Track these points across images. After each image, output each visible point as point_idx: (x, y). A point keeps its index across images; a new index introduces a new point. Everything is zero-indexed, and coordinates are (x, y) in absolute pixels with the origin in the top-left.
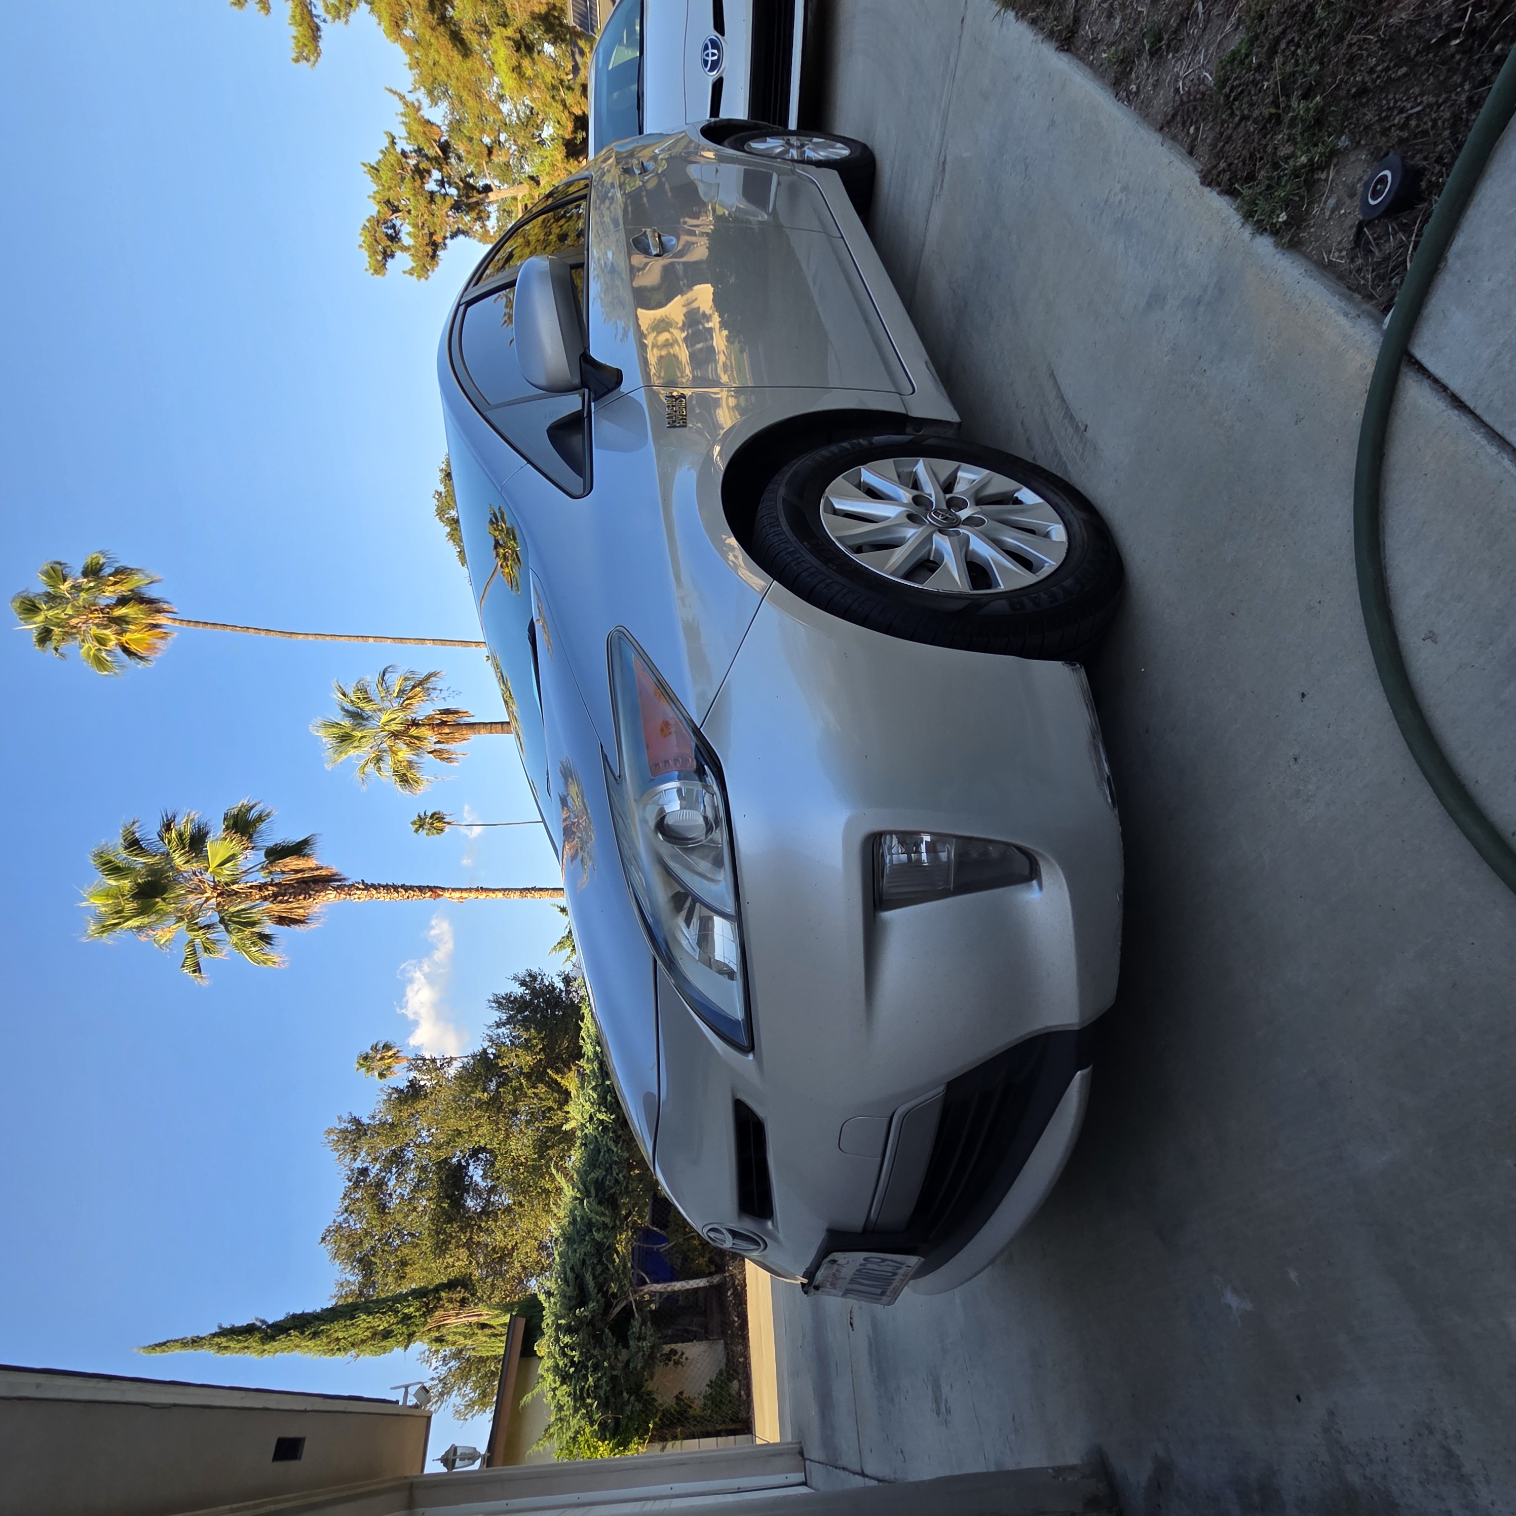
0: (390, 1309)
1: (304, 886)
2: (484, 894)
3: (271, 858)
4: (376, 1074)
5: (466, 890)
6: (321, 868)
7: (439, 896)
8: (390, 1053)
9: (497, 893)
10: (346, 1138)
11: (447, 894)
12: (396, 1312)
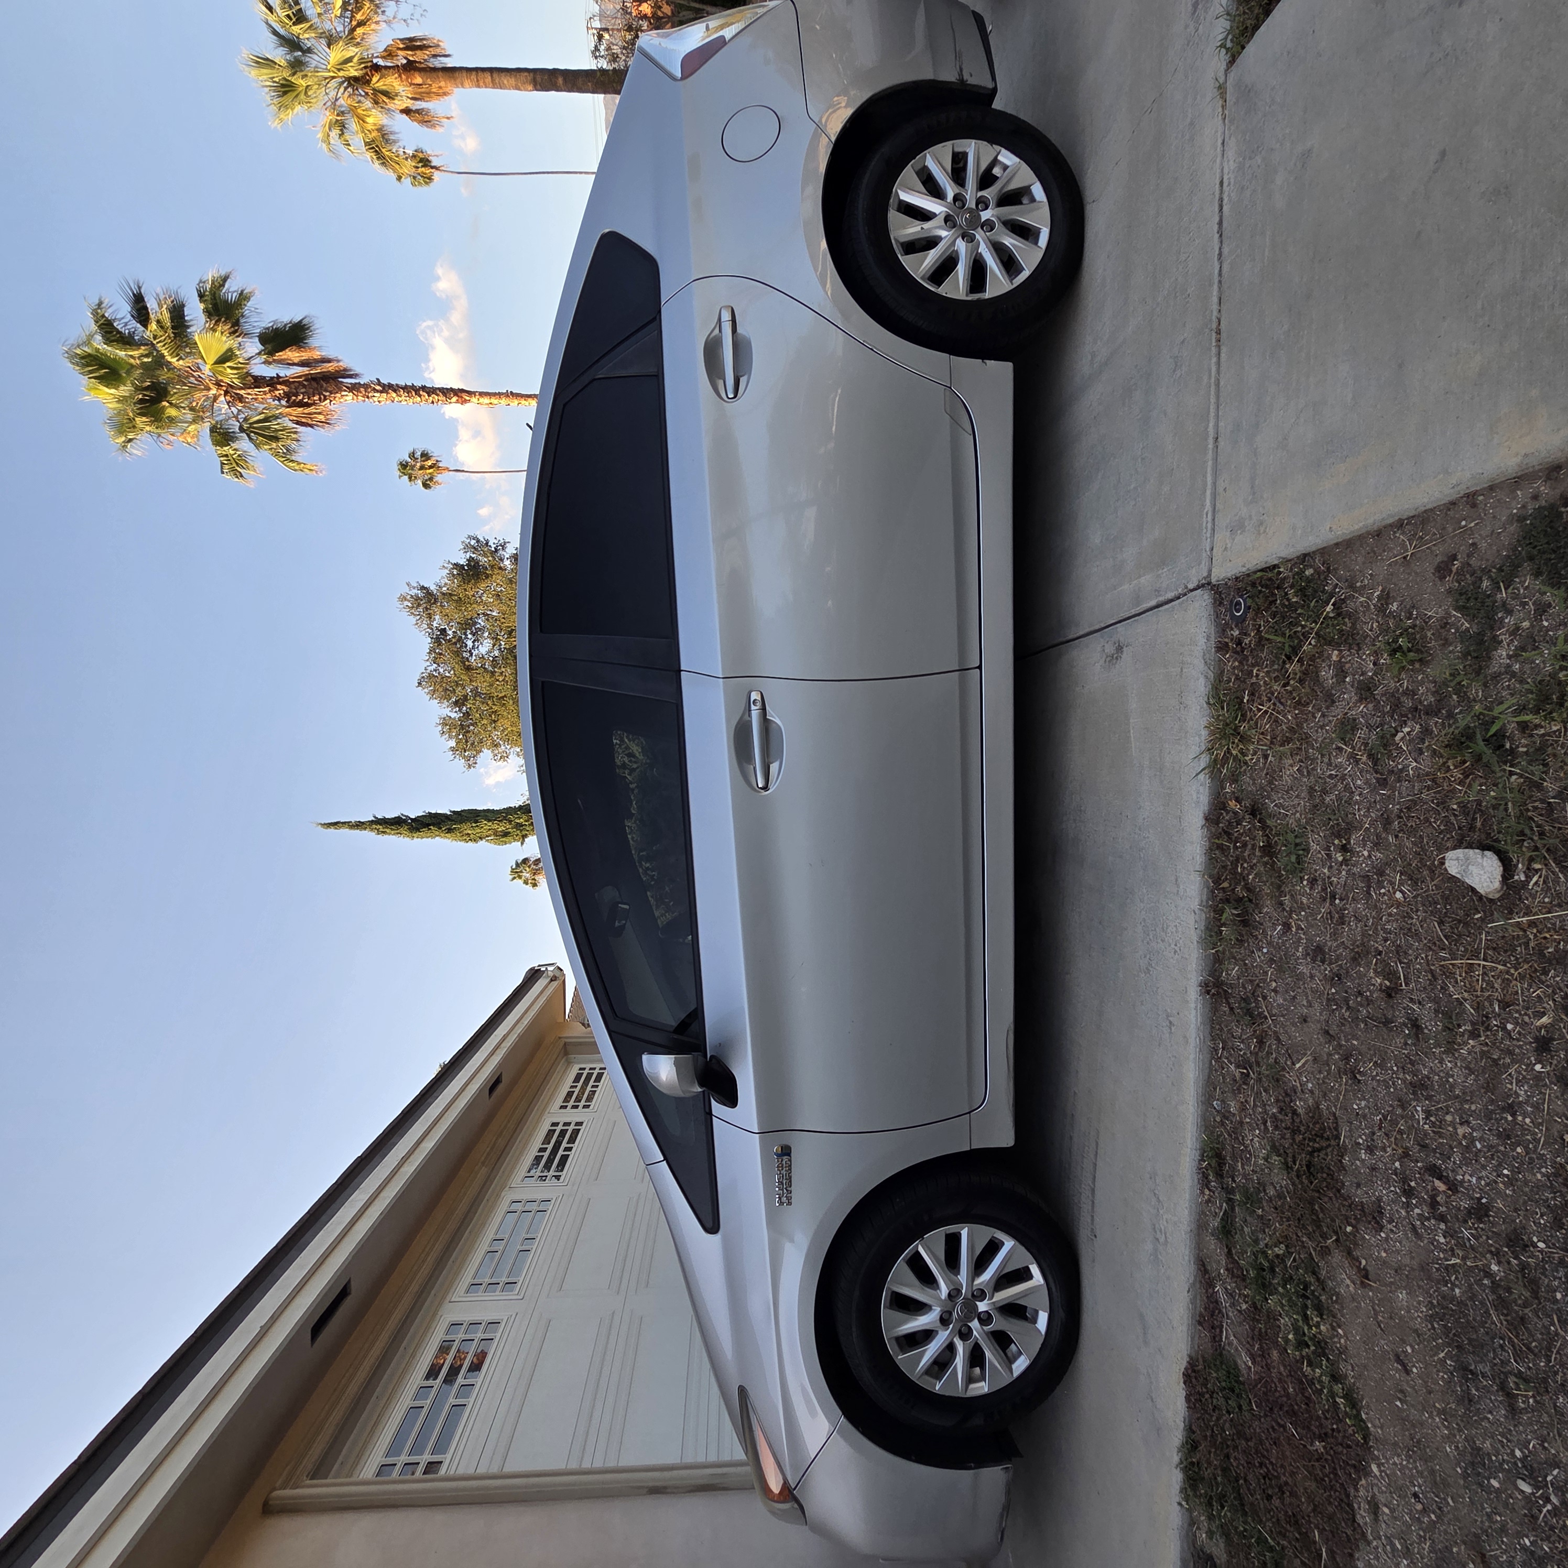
0: (505, 818)
1: (314, 384)
2: (516, 402)
3: (269, 347)
4: (419, 482)
5: (494, 394)
6: (329, 361)
7: (466, 401)
8: (429, 463)
9: (530, 400)
10: (419, 605)
11: (474, 400)
12: (510, 822)
